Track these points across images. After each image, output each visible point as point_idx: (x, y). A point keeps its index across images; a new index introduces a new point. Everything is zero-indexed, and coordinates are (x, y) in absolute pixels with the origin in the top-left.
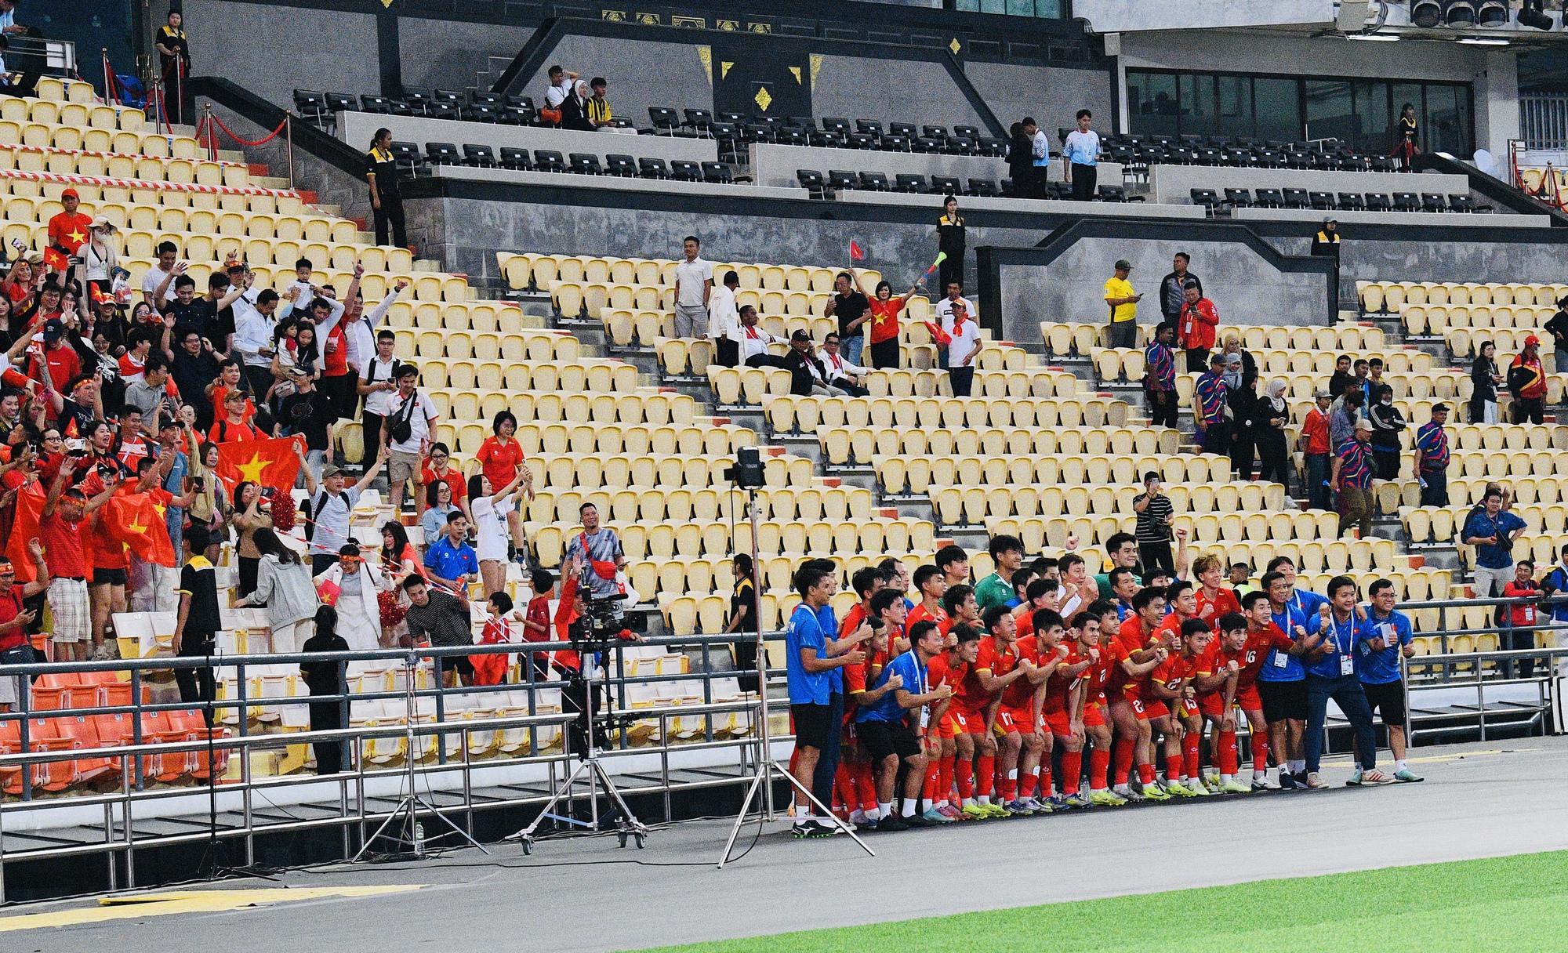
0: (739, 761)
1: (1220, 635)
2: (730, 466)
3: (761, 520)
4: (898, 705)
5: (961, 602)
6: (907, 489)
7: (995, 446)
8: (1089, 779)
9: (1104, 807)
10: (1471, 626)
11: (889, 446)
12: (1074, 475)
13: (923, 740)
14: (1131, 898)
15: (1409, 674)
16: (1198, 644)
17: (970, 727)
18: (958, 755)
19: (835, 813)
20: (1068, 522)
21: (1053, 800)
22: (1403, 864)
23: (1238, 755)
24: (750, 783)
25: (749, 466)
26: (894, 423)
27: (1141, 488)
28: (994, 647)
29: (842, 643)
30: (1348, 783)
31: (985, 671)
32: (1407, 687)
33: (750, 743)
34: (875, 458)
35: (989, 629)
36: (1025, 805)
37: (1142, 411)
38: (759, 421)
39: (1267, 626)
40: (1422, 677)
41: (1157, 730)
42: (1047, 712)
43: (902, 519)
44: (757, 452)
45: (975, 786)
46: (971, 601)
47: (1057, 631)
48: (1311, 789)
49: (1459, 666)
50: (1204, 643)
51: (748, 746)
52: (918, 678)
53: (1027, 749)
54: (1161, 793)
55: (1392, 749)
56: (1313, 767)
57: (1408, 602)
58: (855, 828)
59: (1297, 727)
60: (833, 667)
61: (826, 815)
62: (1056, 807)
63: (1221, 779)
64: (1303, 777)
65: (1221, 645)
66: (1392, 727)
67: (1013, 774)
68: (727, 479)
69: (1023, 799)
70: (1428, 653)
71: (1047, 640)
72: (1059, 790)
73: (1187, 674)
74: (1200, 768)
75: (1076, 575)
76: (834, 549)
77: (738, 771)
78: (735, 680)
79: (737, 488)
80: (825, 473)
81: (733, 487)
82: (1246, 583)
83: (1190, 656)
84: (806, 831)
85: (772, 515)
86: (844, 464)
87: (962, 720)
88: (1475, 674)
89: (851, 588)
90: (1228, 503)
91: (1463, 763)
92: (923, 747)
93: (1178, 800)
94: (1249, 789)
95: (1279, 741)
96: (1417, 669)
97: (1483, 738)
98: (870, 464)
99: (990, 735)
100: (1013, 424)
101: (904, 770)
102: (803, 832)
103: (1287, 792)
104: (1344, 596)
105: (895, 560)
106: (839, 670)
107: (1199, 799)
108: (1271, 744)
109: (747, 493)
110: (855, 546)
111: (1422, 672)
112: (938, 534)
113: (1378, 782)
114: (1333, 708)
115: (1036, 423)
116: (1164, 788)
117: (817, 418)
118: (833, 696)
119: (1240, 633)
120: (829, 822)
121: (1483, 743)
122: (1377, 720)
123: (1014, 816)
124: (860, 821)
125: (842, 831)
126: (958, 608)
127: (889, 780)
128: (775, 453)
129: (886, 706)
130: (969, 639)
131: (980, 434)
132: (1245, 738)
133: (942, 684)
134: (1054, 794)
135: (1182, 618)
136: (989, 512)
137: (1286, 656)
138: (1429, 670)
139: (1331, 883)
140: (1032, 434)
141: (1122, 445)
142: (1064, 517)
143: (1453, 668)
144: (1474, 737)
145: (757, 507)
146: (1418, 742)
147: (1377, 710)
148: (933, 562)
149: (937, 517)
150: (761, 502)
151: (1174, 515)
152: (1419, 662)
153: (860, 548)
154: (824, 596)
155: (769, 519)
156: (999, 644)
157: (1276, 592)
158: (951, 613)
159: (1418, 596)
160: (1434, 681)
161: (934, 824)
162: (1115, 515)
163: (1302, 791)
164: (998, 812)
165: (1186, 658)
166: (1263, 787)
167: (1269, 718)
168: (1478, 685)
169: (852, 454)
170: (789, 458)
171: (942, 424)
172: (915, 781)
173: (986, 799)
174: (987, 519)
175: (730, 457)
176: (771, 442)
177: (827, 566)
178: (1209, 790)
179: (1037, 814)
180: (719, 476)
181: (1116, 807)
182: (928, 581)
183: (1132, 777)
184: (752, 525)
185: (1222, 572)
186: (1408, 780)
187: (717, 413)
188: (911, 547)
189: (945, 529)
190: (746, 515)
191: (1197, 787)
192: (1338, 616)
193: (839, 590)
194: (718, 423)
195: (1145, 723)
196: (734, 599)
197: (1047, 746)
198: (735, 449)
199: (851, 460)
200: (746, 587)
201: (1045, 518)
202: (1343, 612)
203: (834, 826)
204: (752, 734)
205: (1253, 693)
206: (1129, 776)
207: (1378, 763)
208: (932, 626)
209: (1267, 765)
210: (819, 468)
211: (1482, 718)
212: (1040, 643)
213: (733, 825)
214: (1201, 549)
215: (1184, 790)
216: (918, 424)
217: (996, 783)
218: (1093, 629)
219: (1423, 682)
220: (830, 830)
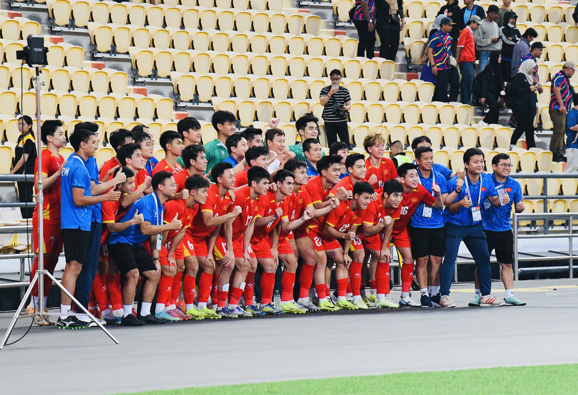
0: (19, 271)
1: (383, 196)
2: (21, 49)
3: (44, 90)
4: (141, 233)
5: (195, 158)
6: (155, 74)
7: (221, 45)
8: (280, 293)
9: (290, 314)
10: (566, 193)
11: (143, 41)
12: (279, 70)
13: (158, 261)
14: (307, 381)
15: (518, 226)
16: (364, 201)
17: (197, 252)
18: (185, 271)
19: (91, 311)
20: (273, 104)
21: (253, 308)
22: (508, 366)
23: (391, 280)
24: (27, 287)
25: (36, 50)
26: (147, 23)
27: (328, 82)
28: (218, 193)
29: (103, 186)
30: (470, 305)
31: (208, 212)
32: (516, 235)
33: (28, 257)
34: (131, 50)
35: (215, 180)
36: (232, 310)
37: (331, 24)
38: (44, 16)
39: (416, 189)
40: (528, 229)
41: (331, 260)
42: (253, 243)
43: (150, 96)
44: (42, 39)
45: (195, 295)
46: (202, 158)
47: (265, 183)
48: (442, 307)
49: (556, 222)
50: (368, 201)
51: (26, 260)
52: (157, 213)
53: (238, 270)
54: (332, 306)
55: (503, 281)
56: (445, 291)
57: (520, 173)
58: (105, 323)
59: (436, 261)
60: (95, 204)
61: (82, 312)
62: (255, 313)
63: (378, 298)
64: (437, 299)
65: (382, 204)
66: (504, 265)
67: (226, 288)
68: (18, 58)
69: (231, 307)
70: (534, 211)
71: (258, 190)
72: (257, 301)
73: (355, 221)
74: (362, 288)
75: (279, 144)
76: (98, 115)
77: (18, 278)
78: (18, 209)
79: (26, 66)
80: (93, 59)
81: (23, 64)
82: (403, 154)
83: (358, 210)
84: (68, 324)
85: (52, 88)
86: (108, 52)
87: (191, 246)
88: (567, 228)
89: (109, 145)
90: (391, 95)
91: (555, 293)
92: (158, 265)
93: (345, 311)
94: (397, 306)
95: (422, 271)
96: (525, 223)
97: (571, 275)
98: (128, 53)
99: (210, 256)
100: (235, 29)
101: (143, 281)
102: (65, 325)
103: (424, 309)
104: (475, 162)
105: (143, 126)
106: (99, 205)
107: (361, 311)
108: (416, 273)
109: (33, 70)
110: (114, 114)
111: (528, 226)
112: (176, 108)
113: (492, 304)
114: (463, 249)
115: (253, 29)
116: (335, 303)
117: (88, 17)
118: (94, 224)
119: (397, 195)
120: (86, 317)
121: (571, 279)
122: (493, 259)
123: (224, 318)
124: (107, 317)
125: (95, 325)
126: (192, 162)
127: (132, 288)
128: (55, 41)
129: (133, 233)
130: (201, 187)
131: (210, 35)
132: (396, 269)
133: (175, 218)
134: (254, 303)
135: (354, 181)
136: (215, 94)
137: (431, 209)
138: (533, 224)
139: (454, 377)
140: (249, 37)
141: (315, 49)
142: (271, 100)
143: (551, 223)
144: (564, 275)
145: (41, 81)
146: (523, 277)
147: (493, 252)
148: (175, 129)
149: (176, 95)
150: (44, 77)
151: (351, 102)
152: (526, 218)
153: (118, 116)
154: (92, 150)
155: (49, 90)
156: (221, 189)
157: (425, 161)
158: (187, 165)
159: (528, 169)
160: (536, 232)
161: (164, 322)
162: (309, 101)
163: (436, 308)
164: (212, 315)
165: (354, 210)
166: (407, 305)
167: (415, 255)
168: (569, 237)
169: (114, 45)
170: (66, 45)
171: (183, 27)
172: (151, 290)
173: (204, 305)
174: (214, 99)
175: (21, 42)
176: (52, 32)
177: (93, 128)
178: (368, 305)
179: (241, 317)
180: (12, 56)
181: (298, 315)
182: (171, 143)
183: (311, 294)
184: (37, 95)
185: (385, 147)
186: (514, 304)
187: (11, 8)
188: (156, 117)
189: (182, 104)
190: (32, 87)
191: (359, 303)
192: (470, 177)
193: (101, 146)
194: (12, 16)
195: (322, 254)
196: (17, 149)
197: (252, 268)
198: (25, 36)
199: (113, 50)
200: (29, 141)
201: (256, 101)
202: (474, 174)
203: (88, 320)
204: (30, 251)
205: (405, 235)
206: (310, 293)
207: (493, 291)
208: (169, 175)
209: (411, 289)
210: (89, 55)
211: (571, 261)
212: (252, 191)
213: (12, 317)
214: (370, 128)
215: (349, 305)
216: (165, 25)
217: (212, 294)
218: (290, 183)
219: (528, 233)
220: (85, 324)
